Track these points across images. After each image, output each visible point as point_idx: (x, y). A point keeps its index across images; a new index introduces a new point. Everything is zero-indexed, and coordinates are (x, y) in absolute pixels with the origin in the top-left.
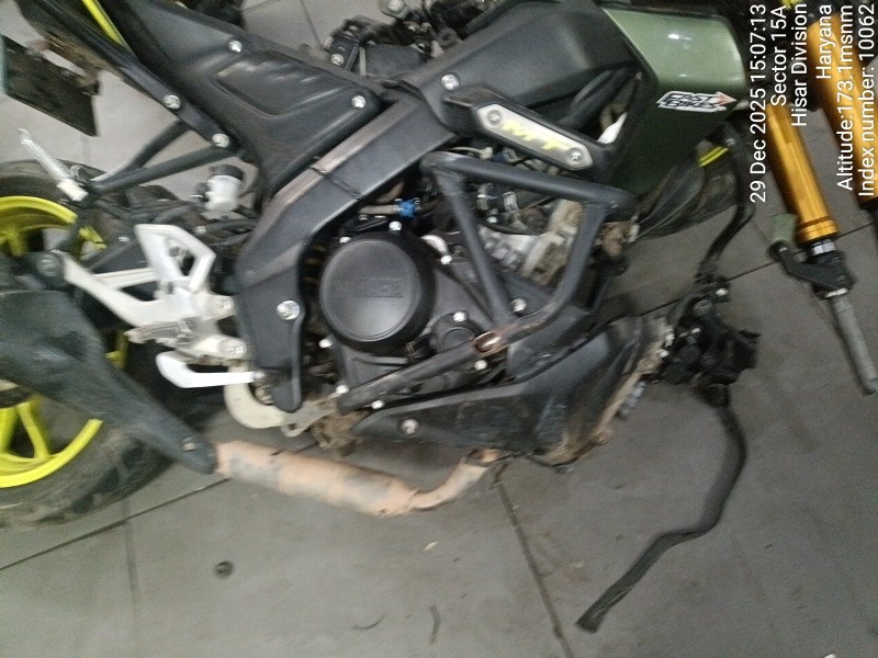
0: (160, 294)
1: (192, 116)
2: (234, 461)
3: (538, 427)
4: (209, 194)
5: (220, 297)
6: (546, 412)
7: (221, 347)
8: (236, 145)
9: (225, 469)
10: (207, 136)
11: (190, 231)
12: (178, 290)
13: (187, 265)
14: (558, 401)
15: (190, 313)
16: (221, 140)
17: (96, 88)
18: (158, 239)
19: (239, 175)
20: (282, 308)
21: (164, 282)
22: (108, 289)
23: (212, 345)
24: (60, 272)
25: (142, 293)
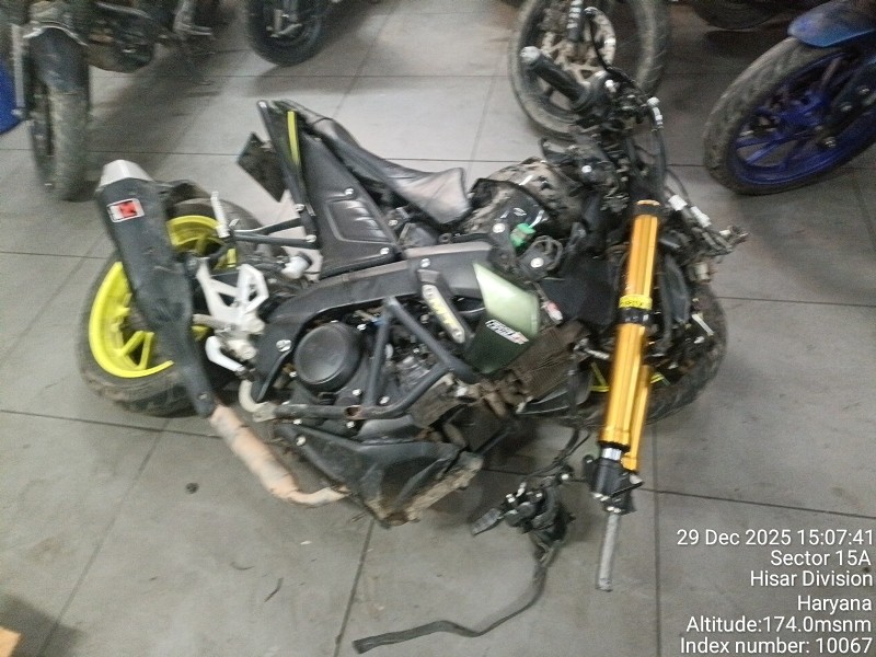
0: (233, 305)
2: (220, 419)
3: (363, 478)
4: (288, 264)
5: (258, 322)
6: (370, 471)
7: (242, 349)
8: (318, 245)
9: (214, 420)
10: (306, 232)
11: (266, 278)
12: (240, 308)
13: (252, 297)
14: (377, 469)
15: (237, 322)
16: (312, 237)
20: (280, 343)
21: (238, 299)
22: (212, 289)
23: (238, 344)
24: (196, 269)
25: (228, 300)
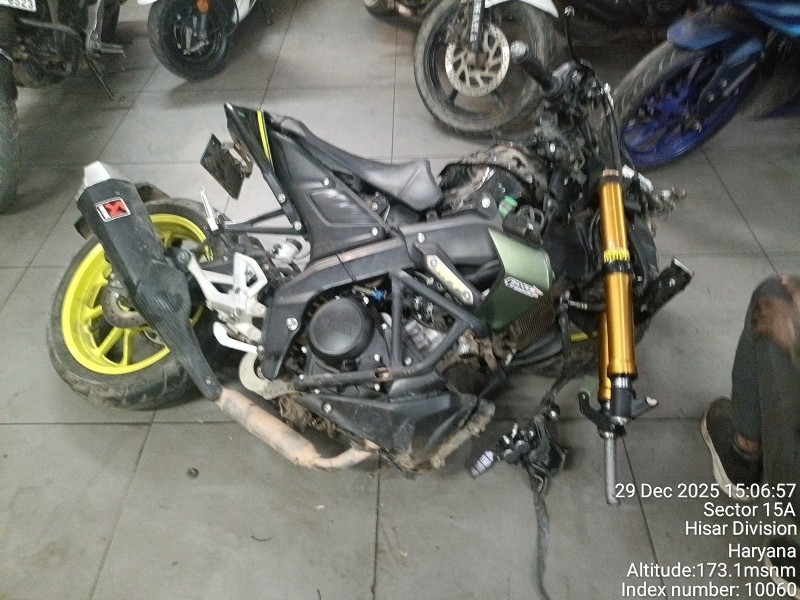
0: (231, 292)
1: (289, 208)
3: (396, 434)
4: (280, 250)
5: (260, 305)
7: (249, 331)
8: (304, 232)
10: (292, 221)
11: (261, 266)
12: (241, 292)
16: (298, 225)
17: (248, 175)
18: (243, 263)
19: (299, 247)
20: (289, 321)
21: (235, 287)
23: (245, 328)
24: (187, 263)
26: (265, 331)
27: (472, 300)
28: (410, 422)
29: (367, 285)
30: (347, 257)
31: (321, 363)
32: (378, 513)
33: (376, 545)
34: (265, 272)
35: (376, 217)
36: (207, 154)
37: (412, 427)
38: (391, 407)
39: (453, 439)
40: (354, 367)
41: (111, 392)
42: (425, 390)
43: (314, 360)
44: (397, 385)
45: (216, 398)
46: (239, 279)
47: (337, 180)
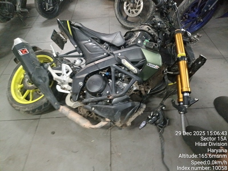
0: (61, 76)
1: (78, 49)
4: (76, 62)
5: (70, 79)
7: (68, 87)
8: (83, 56)
12: (64, 75)
16: (81, 54)
17: (66, 42)
18: (65, 66)
19: (82, 61)
20: (80, 83)
21: (63, 74)
23: (66, 86)
24: (47, 67)
26: (73, 87)
27: (137, 72)
28: (119, 111)
29: (104, 71)
30: (97, 62)
31: (90, 95)
32: (111, 142)
33: (111, 151)
34: (72, 69)
35: (105, 50)
36: (53, 36)
37: (120, 113)
38: (113, 107)
39: (133, 116)
40: (101, 95)
41: (27, 109)
42: (123, 101)
43: (88, 95)
44: (114, 100)
45: (59, 108)
46: (64, 71)
47: (93, 40)
